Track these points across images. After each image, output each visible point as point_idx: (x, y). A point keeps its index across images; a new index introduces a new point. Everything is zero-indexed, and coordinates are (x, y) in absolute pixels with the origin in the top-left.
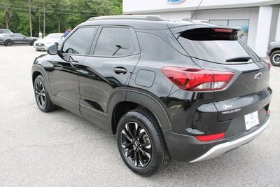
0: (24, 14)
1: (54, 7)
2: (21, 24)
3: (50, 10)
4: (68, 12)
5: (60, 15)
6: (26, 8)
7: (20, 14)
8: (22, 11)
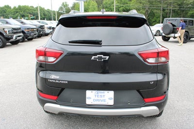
0: (157, 11)
1: (179, 5)
2: (155, 18)
3: (176, 7)
4: (190, 8)
5: (183, 11)
6: (159, 7)
7: (155, 11)
8: (157, 9)
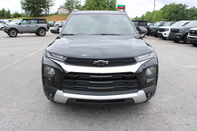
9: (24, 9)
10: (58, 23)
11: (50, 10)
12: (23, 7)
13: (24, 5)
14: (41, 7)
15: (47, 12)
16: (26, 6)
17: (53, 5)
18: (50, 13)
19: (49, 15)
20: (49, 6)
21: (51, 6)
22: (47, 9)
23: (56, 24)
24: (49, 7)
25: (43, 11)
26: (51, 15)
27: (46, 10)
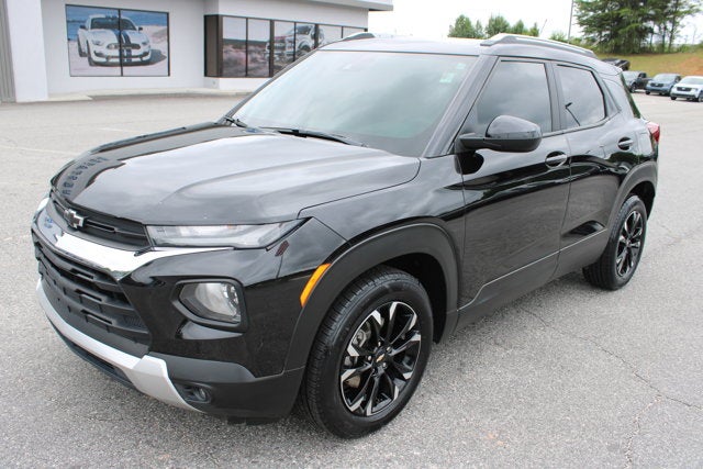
9: (581, 24)
10: (693, 82)
11: (679, 28)
12: (579, 17)
13: (585, 9)
14: (647, 18)
15: (667, 39)
16: (591, 14)
17: (698, 11)
18: (677, 42)
19: (671, 51)
20: (681, 15)
21: (689, 13)
22: (669, 26)
23: (679, 89)
24: (678, 19)
25: (651, 31)
26: (683, 49)
27: (665, 28)
